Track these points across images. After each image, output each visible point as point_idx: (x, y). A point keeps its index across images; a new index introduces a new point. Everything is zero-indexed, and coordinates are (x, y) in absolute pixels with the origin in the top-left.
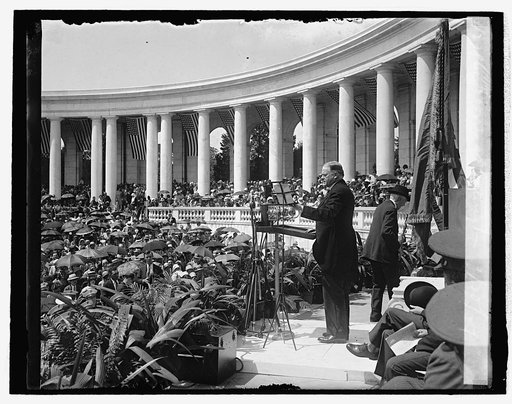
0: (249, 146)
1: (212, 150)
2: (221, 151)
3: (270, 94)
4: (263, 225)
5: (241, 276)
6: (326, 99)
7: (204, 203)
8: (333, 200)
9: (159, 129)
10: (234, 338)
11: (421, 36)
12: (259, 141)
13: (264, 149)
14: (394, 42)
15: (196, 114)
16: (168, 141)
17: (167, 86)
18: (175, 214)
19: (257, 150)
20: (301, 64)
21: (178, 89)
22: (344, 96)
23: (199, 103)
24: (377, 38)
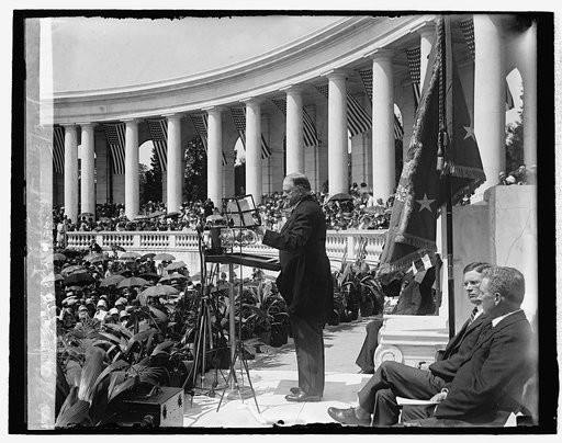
0: (184, 161)
1: (141, 166)
2: (152, 168)
3: (208, 102)
4: (214, 253)
5: (185, 319)
6: (271, 108)
7: (132, 227)
8: (300, 223)
9: (79, 142)
10: (180, 403)
11: (377, 40)
12: (196, 157)
13: (202, 165)
14: (347, 46)
15: (122, 125)
16: (91, 155)
17: (88, 92)
18: (99, 241)
19: (193, 167)
20: (243, 68)
21: (102, 96)
22: (292, 107)
23: (127, 112)
24: (329, 41)
